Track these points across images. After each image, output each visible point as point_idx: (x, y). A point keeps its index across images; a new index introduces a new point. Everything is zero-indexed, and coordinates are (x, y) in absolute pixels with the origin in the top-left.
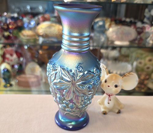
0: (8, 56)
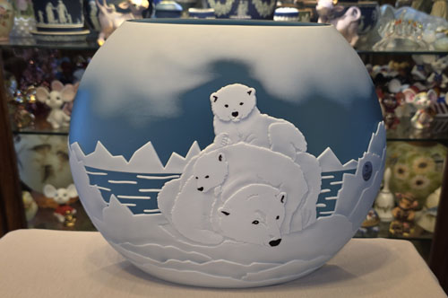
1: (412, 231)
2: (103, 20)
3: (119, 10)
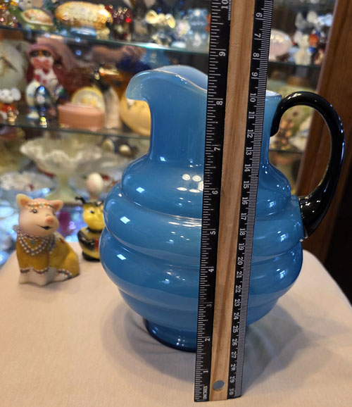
0: (38, 72)
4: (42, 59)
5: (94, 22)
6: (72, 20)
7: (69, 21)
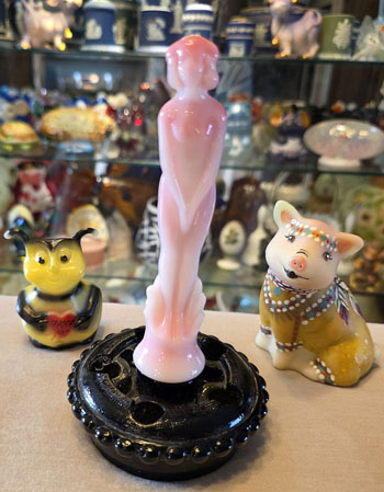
0: (27, 189)
1: (377, 285)
2: (28, 19)
3: (48, 8)
4: (32, 172)
5: (90, 134)
6: (61, 134)
7: (57, 135)
